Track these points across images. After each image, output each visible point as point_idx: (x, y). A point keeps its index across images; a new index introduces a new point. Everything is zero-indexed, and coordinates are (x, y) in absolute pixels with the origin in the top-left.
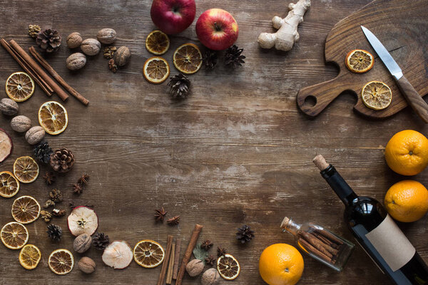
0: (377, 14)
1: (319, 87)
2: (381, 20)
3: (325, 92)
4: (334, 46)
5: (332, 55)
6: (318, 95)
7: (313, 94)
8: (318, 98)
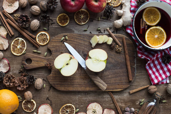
0: (84, 40)
1: (37, 57)
2: (84, 44)
3: (37, 61)
4: (54, 43)
5: (51, 47)
6: (34, 60)
7: (31, 58)
8: (33, 62)
